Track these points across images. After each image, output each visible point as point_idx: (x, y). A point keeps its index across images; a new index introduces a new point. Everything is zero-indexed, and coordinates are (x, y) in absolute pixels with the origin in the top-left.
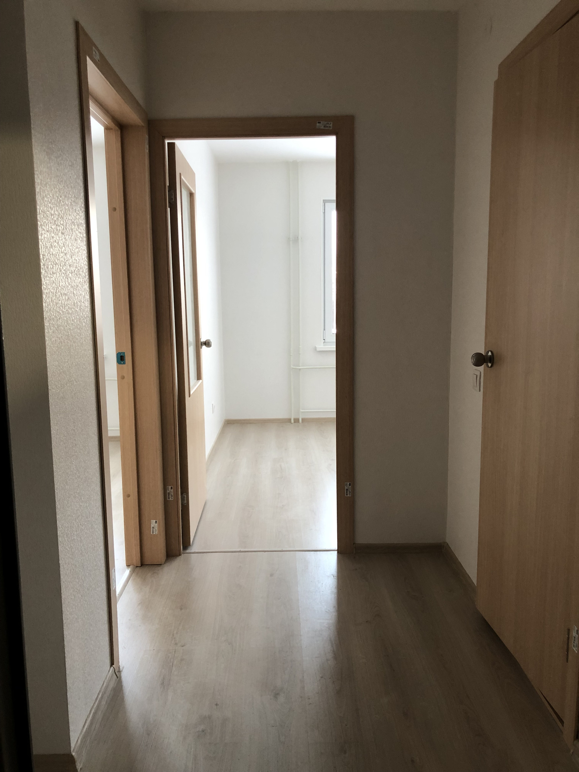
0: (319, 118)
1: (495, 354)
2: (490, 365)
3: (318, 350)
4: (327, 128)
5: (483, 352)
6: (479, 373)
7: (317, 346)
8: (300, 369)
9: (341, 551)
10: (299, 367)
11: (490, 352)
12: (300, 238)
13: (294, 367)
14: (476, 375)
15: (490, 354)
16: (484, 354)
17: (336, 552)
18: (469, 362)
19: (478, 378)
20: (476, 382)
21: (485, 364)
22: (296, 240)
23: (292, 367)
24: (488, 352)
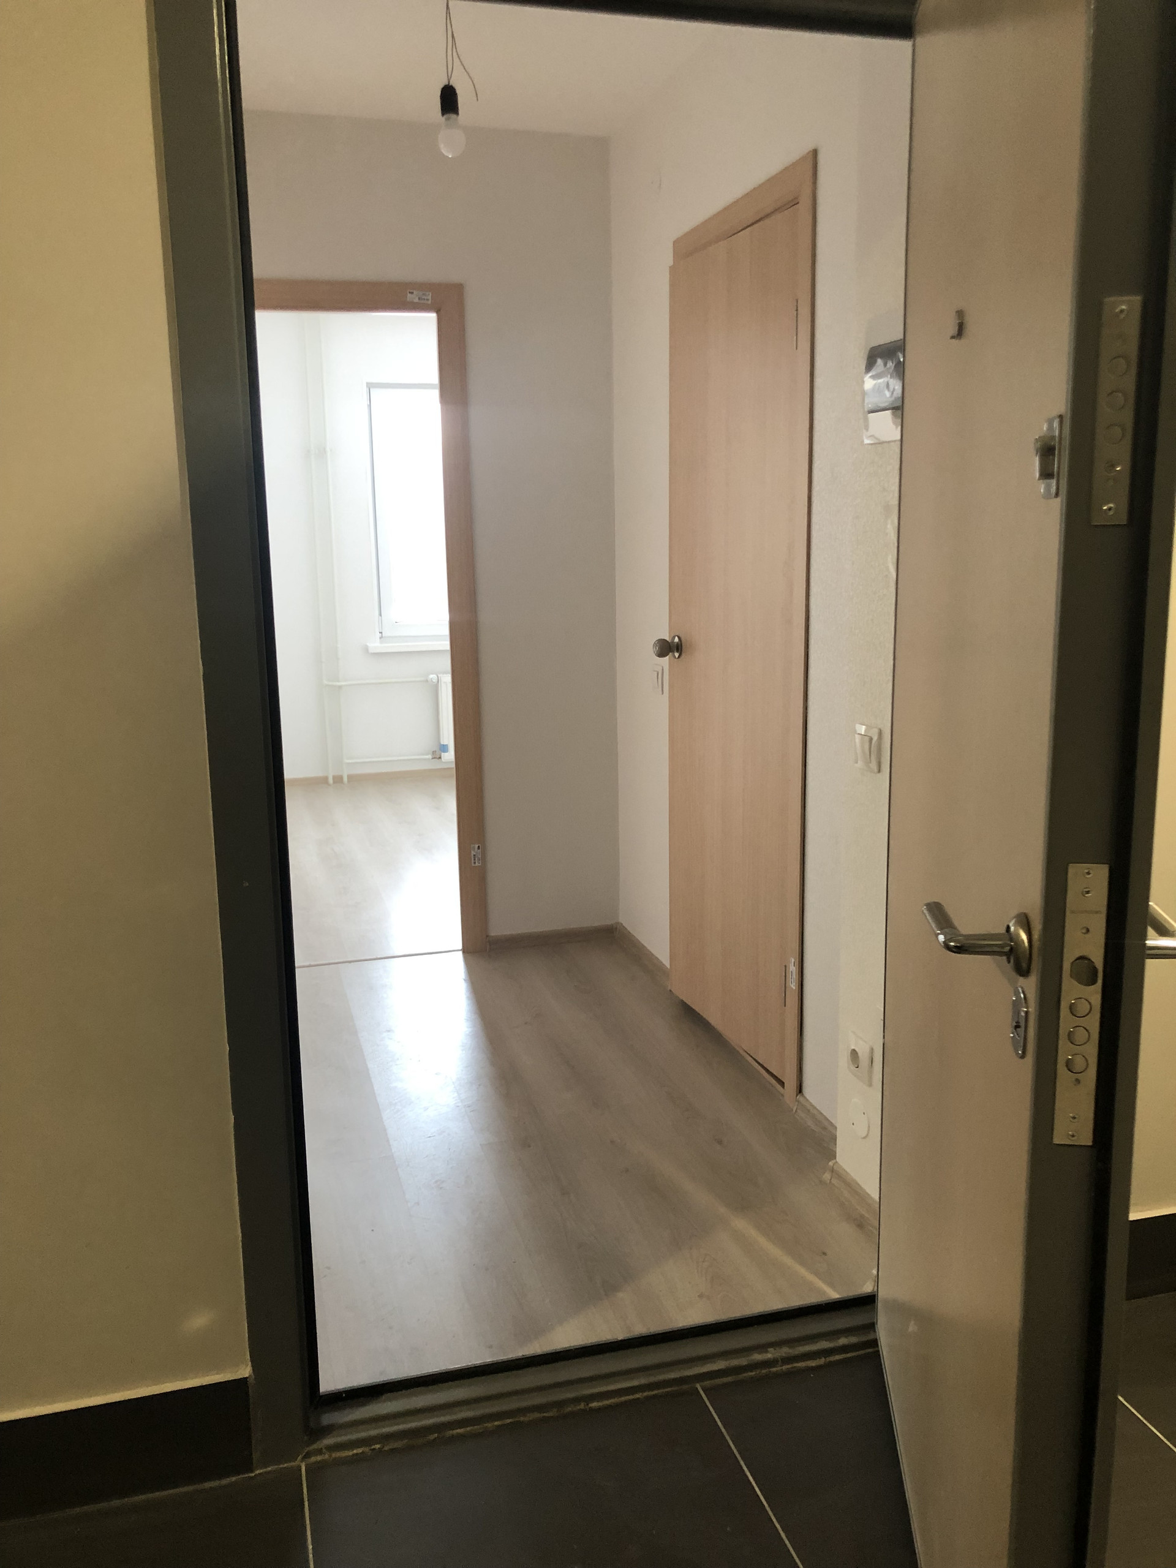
0: (410, 286)
1: (683, 639)
2: (677, 655)
3: (371, 651)
4: (422, 302)
5: (667, 638)
6: (661, 668)
7: (368, 644)
8: (340, 687)
9: (469, 950)
10: (338, 681)
11: (676, 638)
12: (328, 449)
13: (330, 683)
14: (656, 673)
15: (676, 640)
16: (668, 640)
17: (461, 953)
18: (650, 650)
19: (660, 675)
20: (658, 678)
21: (670, 654)
22: (322, 453)
23: (325, 682)
24: (674, 637)
